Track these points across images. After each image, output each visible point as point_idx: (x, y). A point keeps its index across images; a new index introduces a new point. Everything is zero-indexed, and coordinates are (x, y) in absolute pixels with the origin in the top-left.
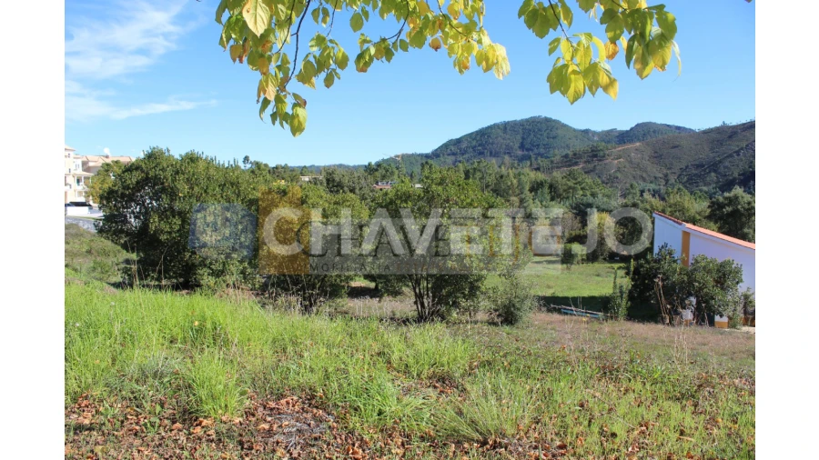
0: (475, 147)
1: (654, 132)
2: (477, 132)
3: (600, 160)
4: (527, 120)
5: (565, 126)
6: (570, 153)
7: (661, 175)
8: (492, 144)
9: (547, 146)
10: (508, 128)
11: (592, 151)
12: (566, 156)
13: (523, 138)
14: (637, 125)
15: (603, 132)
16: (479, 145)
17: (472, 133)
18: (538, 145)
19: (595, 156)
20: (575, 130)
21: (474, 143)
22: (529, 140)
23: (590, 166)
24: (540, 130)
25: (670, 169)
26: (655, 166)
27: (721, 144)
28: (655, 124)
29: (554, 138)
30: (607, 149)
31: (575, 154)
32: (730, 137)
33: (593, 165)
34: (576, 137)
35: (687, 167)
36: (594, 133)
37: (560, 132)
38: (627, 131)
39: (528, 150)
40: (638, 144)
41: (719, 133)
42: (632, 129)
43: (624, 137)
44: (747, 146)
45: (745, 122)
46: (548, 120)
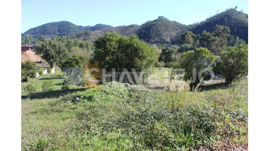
0: (41, 31)
1: (102, 27)
2: (42, 26)
3: (88, 36)
4: (60, 22)
5: (73, 24)
6: (78, 34)
8: (48, 30)
9: (68, 31)
10: (53, 25)
13: (59, 28)
14: (97, 25)
15: (85, 27)
16: (43, 31)
17: (40, 26)
18: (64, 31)
19: (87, 34)
20: (77, 26)
21: (41, 30)
22: (61, 29)
23: (85, 38)
24: (65, 26)
27: (124, 31)
28: (102, 24)
29: (70, 28)
30: (90, 32)
31: (80, 34)
32: (126, 29)
34: (77, 28)
36: (83, 27)
37: (72, 26)
38: (93, 27)
39: (61, 32)
40: (99, 31)
41: (123, 28)
42: (95, 26)
43: (93, 29)
44: (132, 32)
45: (129, 25)
46: (67, 22)
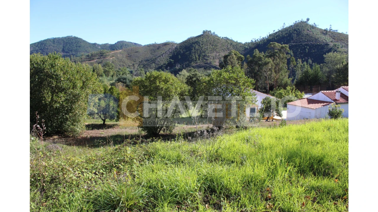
0: (38, 50)
1: (125, 45)
2: (38, 42)
3: (104, 58)
4: (65, 38)
5: (84, 41)
6: (90, 54)
7: (131, 65)
8: (47, 49)
9: (76, 51)
10: (56, 41)
11: (100, 53)
12: (88, 56)
13: (64, 47)
14: (118, 42)
15: (102, 44)
16: (40, 50)
17: (35, 43)
18: (72, 50)
19: (102, 56)
20: (89, 43)
21: (37, 48)
22: (67, 48)
23: (100, 60)
24: (72, 43)
25: (135, 62)
26: (129, 60)
27: (155, 52)
28: (125, 42)
29: (79, 47)
30: (107, 53)
31: (92, 55)
32: (158, 48)
33: (101, 60)
34: (90, 46)
35: (142, 61)
36: (99, 45)
37: (82, 44)
38: (113, 45)
39: (66, 52)
40: (121, 51)
41: (154, 47)
42: (115, 44)
43: (113, 47)
44: (166, 52)
45: (163, 42)
46: (76, 38)
